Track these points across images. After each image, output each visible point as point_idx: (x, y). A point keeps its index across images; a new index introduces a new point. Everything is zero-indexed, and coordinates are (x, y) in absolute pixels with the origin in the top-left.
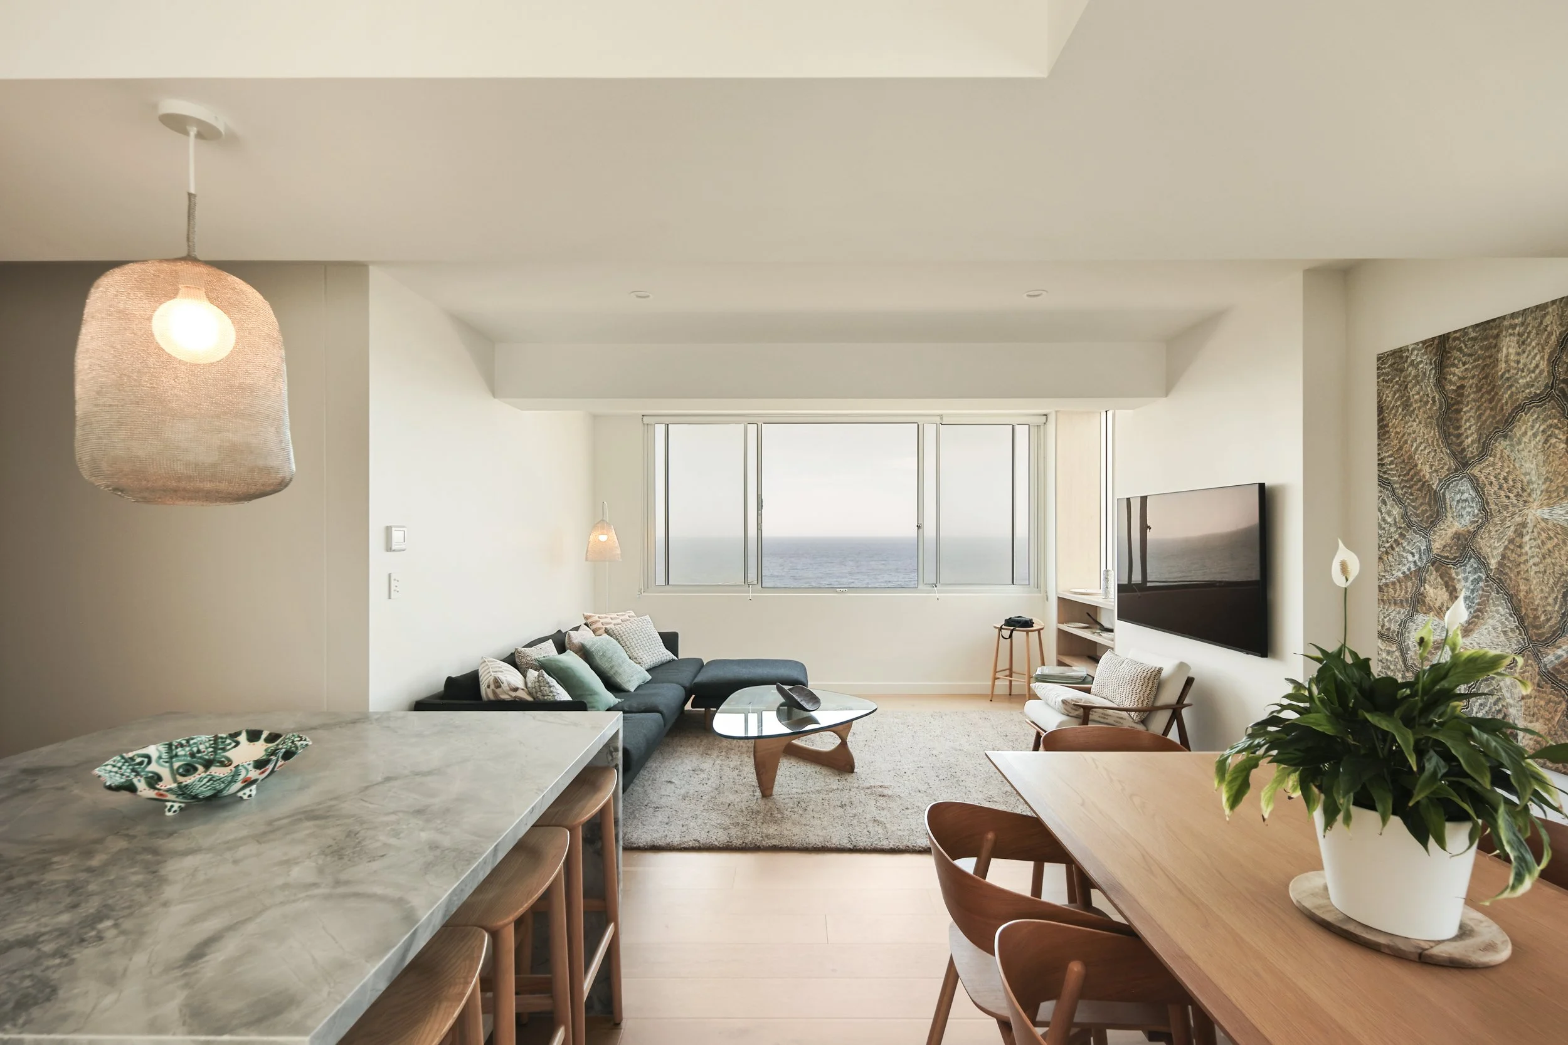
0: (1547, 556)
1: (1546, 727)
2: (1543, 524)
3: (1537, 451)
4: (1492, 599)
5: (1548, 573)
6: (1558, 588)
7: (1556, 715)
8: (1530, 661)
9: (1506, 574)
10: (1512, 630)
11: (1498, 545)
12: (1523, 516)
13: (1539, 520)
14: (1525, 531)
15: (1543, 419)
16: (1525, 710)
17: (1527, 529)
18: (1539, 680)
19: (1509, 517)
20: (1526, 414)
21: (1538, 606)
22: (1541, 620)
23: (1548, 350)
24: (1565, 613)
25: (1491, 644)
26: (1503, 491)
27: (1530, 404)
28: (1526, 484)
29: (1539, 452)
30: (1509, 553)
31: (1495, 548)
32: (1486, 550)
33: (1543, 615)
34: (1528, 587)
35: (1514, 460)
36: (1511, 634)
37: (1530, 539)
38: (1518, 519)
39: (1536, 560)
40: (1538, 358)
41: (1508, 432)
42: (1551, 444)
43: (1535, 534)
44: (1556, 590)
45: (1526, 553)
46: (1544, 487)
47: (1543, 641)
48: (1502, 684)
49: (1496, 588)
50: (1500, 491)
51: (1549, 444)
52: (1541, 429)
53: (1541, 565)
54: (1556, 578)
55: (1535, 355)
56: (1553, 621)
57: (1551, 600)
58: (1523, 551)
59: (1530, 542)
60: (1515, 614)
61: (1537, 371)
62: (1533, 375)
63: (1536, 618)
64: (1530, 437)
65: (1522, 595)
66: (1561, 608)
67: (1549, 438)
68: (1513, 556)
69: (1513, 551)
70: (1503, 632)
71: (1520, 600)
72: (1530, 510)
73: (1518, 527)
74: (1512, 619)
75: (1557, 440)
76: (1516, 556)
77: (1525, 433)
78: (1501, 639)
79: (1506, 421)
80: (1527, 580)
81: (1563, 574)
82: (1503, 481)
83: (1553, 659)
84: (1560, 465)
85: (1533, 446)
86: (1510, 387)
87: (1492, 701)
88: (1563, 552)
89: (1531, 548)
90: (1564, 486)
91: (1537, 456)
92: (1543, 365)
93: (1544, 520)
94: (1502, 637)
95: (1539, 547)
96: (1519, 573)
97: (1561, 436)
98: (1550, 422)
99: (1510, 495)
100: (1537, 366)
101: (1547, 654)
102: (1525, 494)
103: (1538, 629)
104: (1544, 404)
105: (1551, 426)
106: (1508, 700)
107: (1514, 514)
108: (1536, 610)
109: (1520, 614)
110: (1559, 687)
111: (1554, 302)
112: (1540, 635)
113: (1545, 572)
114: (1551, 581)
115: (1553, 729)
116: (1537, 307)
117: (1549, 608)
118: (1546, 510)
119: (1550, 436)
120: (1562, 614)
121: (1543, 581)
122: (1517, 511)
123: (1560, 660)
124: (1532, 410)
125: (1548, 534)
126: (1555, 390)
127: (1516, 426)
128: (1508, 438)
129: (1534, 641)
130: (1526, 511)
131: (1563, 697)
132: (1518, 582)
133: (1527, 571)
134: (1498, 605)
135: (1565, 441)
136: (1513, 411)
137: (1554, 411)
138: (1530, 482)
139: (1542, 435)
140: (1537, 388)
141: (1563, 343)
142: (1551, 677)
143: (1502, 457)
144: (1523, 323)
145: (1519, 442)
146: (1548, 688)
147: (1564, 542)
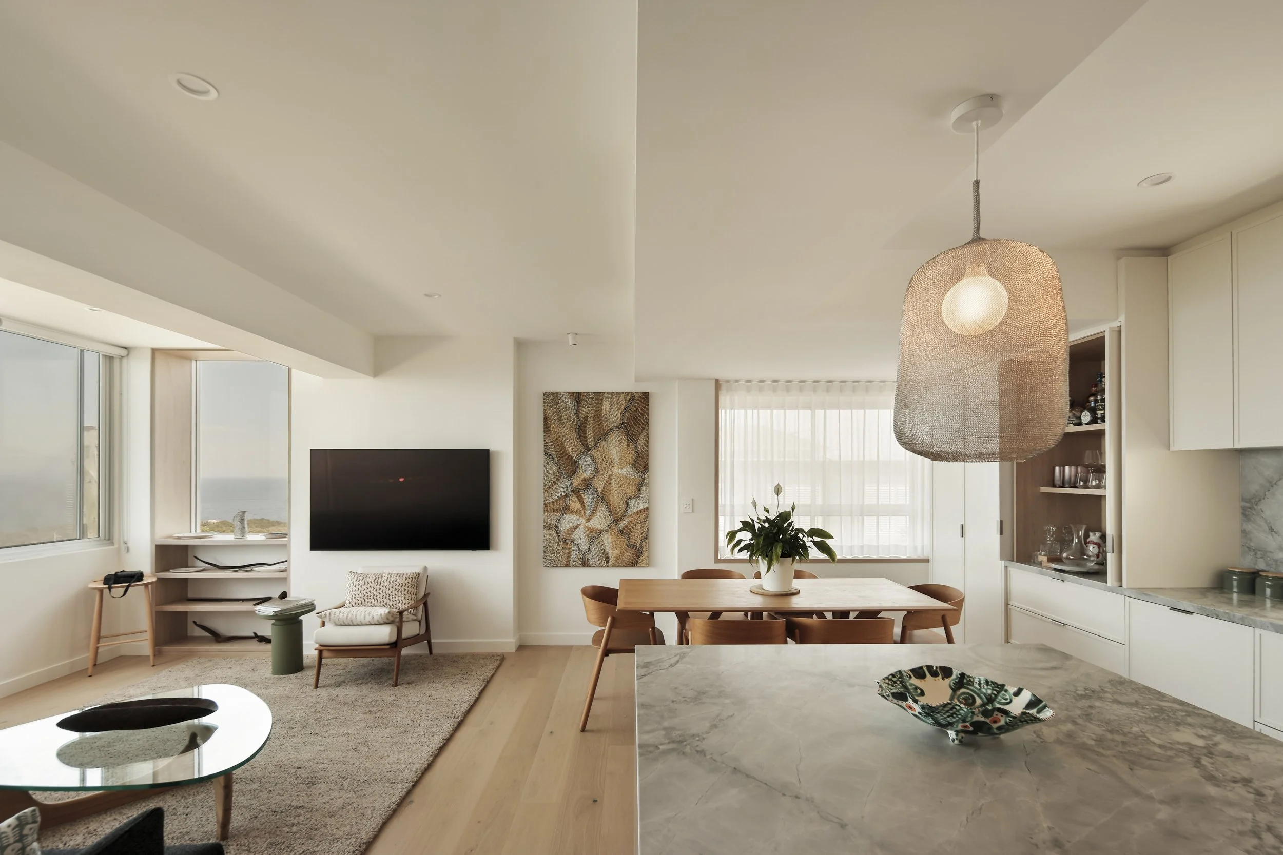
0: (620, 487)
1: (620, 551)
2: (619, 475)
3: (617, 447)
4: (599, 505)
7: (623, 546)
8: (614, 528)
9: (606, 494)
10: (608, 517)
11: (602, 483)
12: (611, 472)
14: (612, 478)
15: (619, 436)
16: (612, 547)
18: (618, 534)
19: (606, 472)
20: (613, 432)
22: (618, 511)
23: (620, 411)
25: (599, 523)
26: (605, 461)
27: (615, 429)
28: (613, 460)
30: (606, 486)
31: (600, 484)
32: (597, 485)
33: (619, 509)
34: (614, 499)
35: (608, 450)
38: (609, 473)
39: (616, 489)
40: (617, 412)
41: (606, 438)
43: (616, 479)
44: (623, 499)
46: (619, 461)
47: (619, 519)
48: (604, 539)
49: (601, 501)
51: (621, 446)
52: (619, 439)
53: (618, 491)
56: (622, 511)
57: (621, 503)
58: (612, 485)
59: (614, 482)
60: (609, 510)
61: (617, 417)
62: (615, 418)
63: (616, 510)
64: (615, 441)
65: (612, 502)
66: (625, 506)
68: (608, 488)
69: (608, 485)
70: (604, 518)
71: (611, 504)
72: (614, 470)
73: (610, 476)
74: (608, 512)
76: (610, 487)
77: (612, 440)
79: (605, 434)
80: (613, 496)
81: (626, 494)
82: (604, 458)
83: (623, 525)
84: (625, 453)
85: (615, 445)
86: (607, 421)
88: (626, 485)
89: (615, 484)
90: (626, 461)
91: (617, 449)
92: (619, 415)
93: (619, 473)
94: (603, 520)
95: (617, 484)
96: (611, 494)
97: (625, 443)
98: (621, 437)
99: (607, 463)
100: (617, 415)
101: (620, 524)
102: (612, 463)
103: (617, 515)
104: (620, 430)
105: (621, 439)
106: (606, 545)
107: (608, 471)
108: (616, 507)
110: (625, 535)
111: (623, 393)
112: (617, 517)
113: (620, 493)
114: (622, 496)
115: (622, 551)
116: (617, 393)
117: (621, 506)
118: (620, 470)
119: (621, 442)
120: (626, 508)
121: (619, 496)
123: (625, 525)
124: (615, 432)
125: (621, 479)
126: (623, 426)
127: (609, 436)
128: (606, 441)
129: (615, 519)
130: (612, 470)
131: (626, 539)
132: (610, 497)
133: (614, 493)
134: (602, 508)
135: (626, 445)
136: (608, 430)
137: (622, 433)
139: (619, 442)
140: (617, 424)
141: (626, 409)
142: (622, 532)
143: (603, 448)
144: (612, 398)
145: (610, 443)
146: (620, 536)
147: (626, 482)
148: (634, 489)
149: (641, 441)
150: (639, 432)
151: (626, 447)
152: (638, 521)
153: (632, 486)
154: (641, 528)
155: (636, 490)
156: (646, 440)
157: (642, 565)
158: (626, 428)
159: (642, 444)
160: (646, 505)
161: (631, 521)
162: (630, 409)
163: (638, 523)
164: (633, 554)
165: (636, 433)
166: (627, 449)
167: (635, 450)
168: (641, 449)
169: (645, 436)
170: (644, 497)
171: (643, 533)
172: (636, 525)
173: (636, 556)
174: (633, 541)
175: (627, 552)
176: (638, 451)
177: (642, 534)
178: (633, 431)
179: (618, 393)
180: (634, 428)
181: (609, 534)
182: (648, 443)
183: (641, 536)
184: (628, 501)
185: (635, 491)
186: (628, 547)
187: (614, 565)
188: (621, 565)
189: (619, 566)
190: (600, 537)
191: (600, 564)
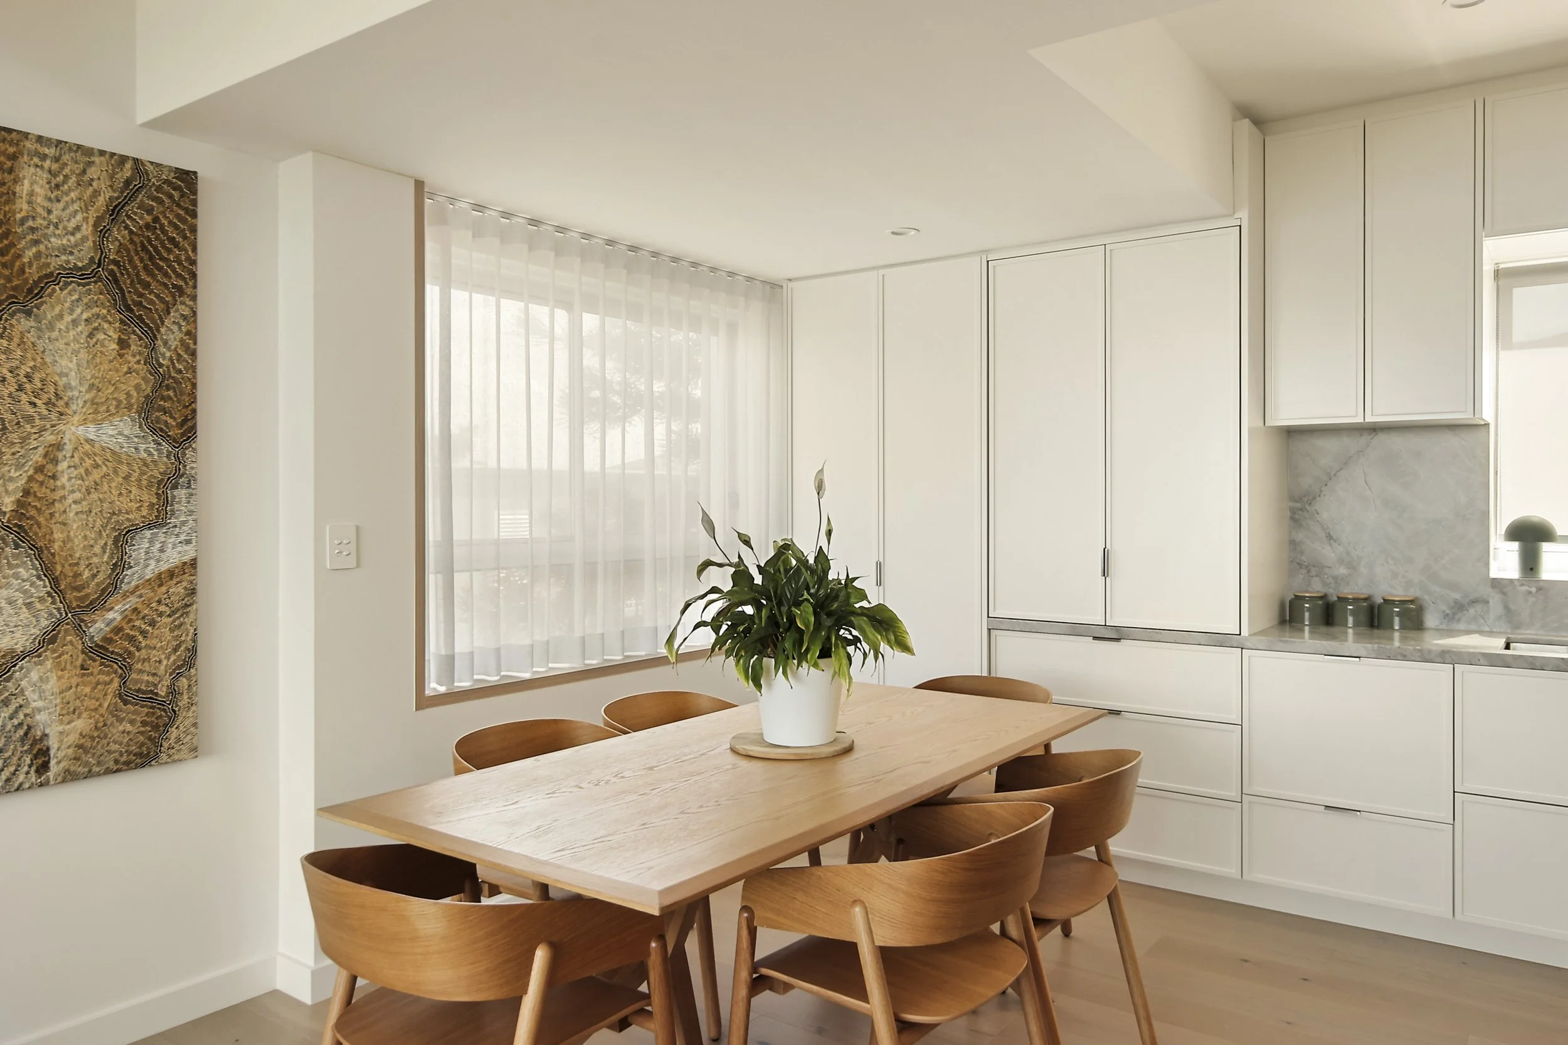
0: (93, 490)
1: (92, 721)
2: (87, 447)
3: (77, 346)
4: (6, 558)
5: (93, 514)
6: (107, 532)
7: (105, 700)
8: (69, 638)
9: (31, 518)
10: (41, 600)
11: (17, 474)
12: (58, 433)
13: (82, 442)
14: (60, 455)
15: (86, 304)
16: (62, 709)
17: (64, 453)
18: (84, 660)
19: (35, 433)
20: (61, 289)
21: (79, 558)
22: (84, 577)
23: (93, 214)
24: (116, 562)
25: (5, 627)
26: (26, 393)
27: (68, 278)
28: (63, 389)
29: (82, 348)
30: (35, 487)
31: (11, 479)
33: (87, 571)
34: (65, 534)
35: (43, 352)
36: (38, 606)
37: (69, 467)
38: (49, 438)
39: (78, 495)
40: (79, 217)
41: (32, 307)
42: (98, 340)
43: (76, 460)
44: (104, 534)
45: (63, 487)
46: (88, 396)
47: (87, 606)
48: (23, 683)
49: (14, 541)
50: (19, 393)
51: (95, 340)
52: (85, 316)
53: (84, 503)
54: (104, 518)
55: (76, 212)
56: (101, 577)
57: (97, 549)
58: (59, 483)
59: (69, 471)
60: (46, 576)
61: (78, 236)
62: (72, 239)
63: (77, 575)
64: (68, 323)
65: (56, 546)
66: (111, 557)
67: (95, 332)
68: (43, 492)
69: (42, 483)
70: (25, 604)
71: (53, 555)
72: (68, 426)
73: (50, 449)
74: (42, 583)
75: (106, 336)
76: (48, 491)
77: (60, 316)
78: (21, 617)
79: (30, 291)
80: (64, 524)
81: (114, 514)
82: (25, 380)
83: (103, 626)
84: (110, 370)
85: (72, 337)
86: (36, 242)
87: (7, 715)
88: (113, 485)
89: (70, 479)
90: (114, 399)
91: (79, 352)
92: (87, 230)
93: (88, 441)
94: (24, 613)
95: (81, 478)
96: (52, 515)
97: (111, 334)
98: (96, 310)
99: (36, 401)
100: (78, 228)
101: (94, 622)
102: (61, 403)
103: (80, 591)
104: (89, 284)
105: (98, 316)
106: (34, 704)
107: (43, 429)
108: (77, 564)
109: (53, 574)
110: (111, 661)
111: (102, 153)
112: (82, 599)
113: (91, 512)
114: (99, 523)
115: (102, 719)
116: (79, 147)
117: (95, 560)
118: (92, 428)
119: (96, 329)
120: (114, 565)
121: (87, 525)
122: (48, 426)
123: (112, 626)
124: (70, 287)
125: (95, 461)
126: (103, 269)
127: (45, 302)
128: (33, 317)
129: (74, 608)
130: (62, 427)
131: (116, 672)
132: (51, 529)
133: (65, 512)
134: (17, 566)
135: (116, 341)
136: (40, 279)
137: (101, 297)
138: (67, 387)
139: (86, 325)
140: (83, 256)
141: (115, 211)
142: (100, 651)
143: (22, 343)
144: (57, 159)
145: (51, 327)
146: (95, 667)
147: (115, 472)
148: (145, 497)
149: (171, 334)
150: (162, 300)
151: (114, 346)
152: (162, 608)
153: (140, 487)
154: (172, 630)
155: (155, 501)
156: (188, 333)
157: (176, 757)
158: (116, 281)
159: (174, 344)
160: (189, 553)
161: (136, 609)
162: (129, 217)
163: (161, 615)
164: (144, 724)
165: (151, 302)
166: (121, 356)
167: (151, 360)
168: (171, 359)
169: (184, 317)
170: (184, 523)
171: (179, 646)
172: (153, 623)
173: (156, 727)
174: (140, 679)
175: (120, 720)
176: (161, 365)
177: (175, 650)
178: (141, 295)
179: (88, 152)
180: (147, 286)
181: (49, 664)
182: (195, 344)
183: (173, 658)
184: (123, 538)
185: (152, 505)
186: (126, 703)
187: (70, 776)
188: (96, 769)
189: (89, 775)
190: (8, 680)
191: (8, 780)
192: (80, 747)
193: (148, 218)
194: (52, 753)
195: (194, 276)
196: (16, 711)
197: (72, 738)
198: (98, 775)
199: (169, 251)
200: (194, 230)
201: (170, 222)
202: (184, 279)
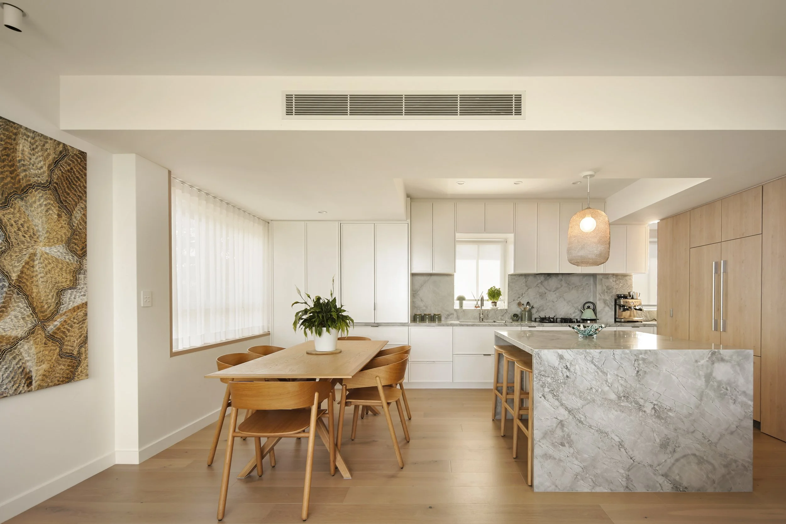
0: (48, 273)
1: (49, 365)
2: (46, 255)
3: (42, 215)
4: (14, 299)
5: (48, 282)
6: (54, 290)
7: (54, 356)
8: (39, 332)
9: (24, 283)
10: (28, 316)
11: (18, 264)
12: (34, 249)
13: (44, 253)
14: (35, 258)
15: (45, 198)
16: (37, 360)
17: (37, 257)
18: (46, 341)
19: (25, 248)
20: (35, 191)
21: (43, 300)
22: (45, 307)
23: (47, 163)
24: (58, 302)
25: (14, 327)
26: (21, 232)
27: (38, 187)
28: (36, 231)
29: (43, 216)
30: (25, 270)
31: (15, 266)
32: (8, 268)
33: (46, 305)
34: (38, 290)
35: (28, 215)
36: (27, 319)
37: (39, 263)
38: (31, 251)
39: (42, 275)
40: (42, 163)
41: (23, 197)
42: (50, 213)
43: (42, 260)
44: (53, 291)
45: (37, 271)
46: (46, 235)
47: (47, 319)
48: (21, 350)
49: (17, 292)
50: (19, 231)
51: (48, 213)
52: (44, 203)
53: (45, 278)
54: (53, 284)
55: (41, 161)
56: (52, 308)
57: (50, 297)
58: (35, 269)
59: (39, 265)
60: (30, 307)
61: (42, 170)
62: (39, 171)
63: (42, 307)
64: (38, 205)
65: (34, 295)
66: (55, 300)
67: (49, 210)
68: (28, 272)
69: (28, 269)
70: (22, 318)
71: (33, 298)
72: (38, 246)
73: (31, 255)
74: (28, 309)
75: (53, 212)
76: (30, 272)
77: (35, 202)
78: (20, 323)
79: (23, 190)
80: (37, 286)
81: (56, 283)
82: (21, 226)
83: (53, 327)
84: (54, 226)
85: (39, 211)
86: (25, 171)
87: (15, 363)
88: (56, 271)
89: (39, 268)
90: (56, 237)
91: (42, 217)
92: (45, 168)
93: (46, 253)
94: (21, 321)
95: (44, 268)
96: (32, 282)
97: (55, 211)
98: (49, 201)
99: (25, 235)
100: (42, 167)
101: (49, 325)
102: (35, 237)
103: (43, 313)
104: (46, 190)
105: (49, 204)
106: (26, 359)
107: (28, 247)
108: (42, 302)
109: (33, 306)
110: (56, 341)
111: (51, 139)
112: (44, 316)
113: (47, 282)
114: (50, 286)
115: (52, 364)
116: (42, 135)
117: (49, 301)
118: (48, 248)
119: (49, 209)
120: (56, 303)
121: (46, 287)
122: (30, 246)
123: (56, 327)
124: (39, 191)
125: (49, 261)
126: (51, 185)
127: (29, 195)
128: (24, 201)
129: (41, 320)
130: (35, 247)
131: (58, 346)
132: (32, 288)
133: (37, 281)
134: (19, 302)
135: (57, 214)
136: (27, 186)
137: (51, 196)
138: (38, 231)
139: (45, 207)
140: (44, 179)
141: (56, 163)
142: (52, 337)
143: (19, 211)
144: (33, 138)
145: (31, 206)
146: (50, 343)
147: (57, 266)
148: (68, 277)
149: (77, 214)
150: (74, 201)
151: (56, 216)
152: (75, 321)
153: (66, 273)
154: (79, 329)
155: (72, 279)
156: (84, 215)
157: (81, 378)
158: (56, 190)
159: (79, 218)
160: (85, 299)
161: (65, 321)
162: (61, 166)
163: (75, 323)
164: (69, 366)
165: (71, 201)
166: (59, 221)
167: (70, 224)
168: (77, 224)
169: (82, 208)
170: (83, 288)
171: (81, 335)
172: (72, 327)
173: (73, 367)
174: (67, 348)
175: (60, 364)
176: (74, 226)
177: (80, 337)
178: (66, 198)
179: (46, 138)
180: (68, 194)
181: (32, 342)
182: (86, 219)
183: (79, 340)
184: (60, 292)
185: (71, 280)
186: (62, 358)
187: (40, 387)
188: (51, 384)
189: (48, 386)
190: (15, 349)
191: (16, 390)
192: (44, 375)
193: (69, 168)
194: (33, 378)
195: (86, 192)
196: (19, 362)
197: (41, 372)
198: (51, 386)
199: (77, 182)
200: (85, 175)
201: (77, 171)
202: (82, 193)
